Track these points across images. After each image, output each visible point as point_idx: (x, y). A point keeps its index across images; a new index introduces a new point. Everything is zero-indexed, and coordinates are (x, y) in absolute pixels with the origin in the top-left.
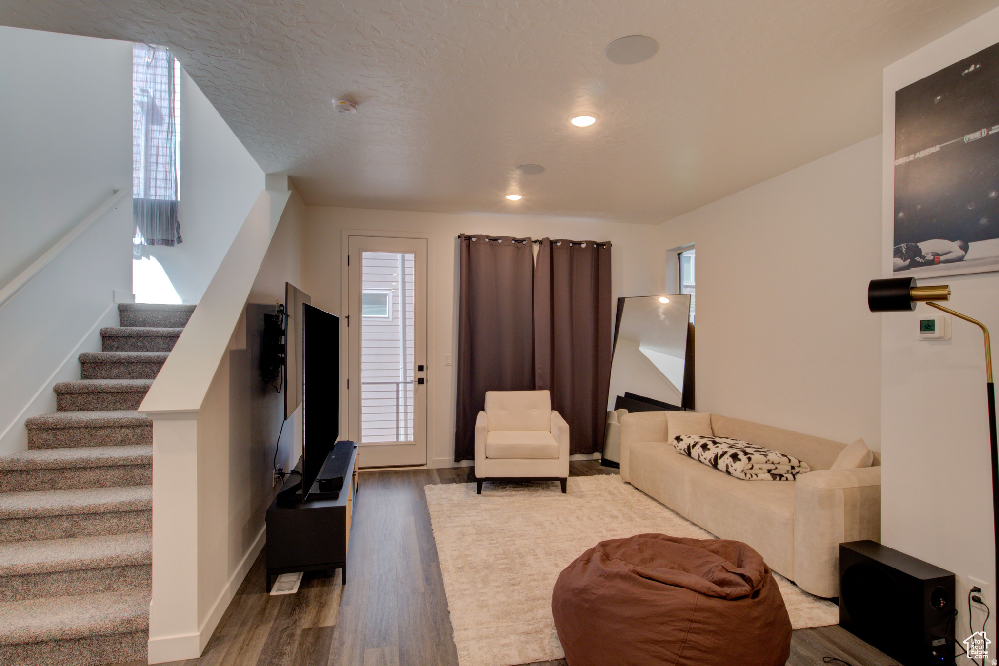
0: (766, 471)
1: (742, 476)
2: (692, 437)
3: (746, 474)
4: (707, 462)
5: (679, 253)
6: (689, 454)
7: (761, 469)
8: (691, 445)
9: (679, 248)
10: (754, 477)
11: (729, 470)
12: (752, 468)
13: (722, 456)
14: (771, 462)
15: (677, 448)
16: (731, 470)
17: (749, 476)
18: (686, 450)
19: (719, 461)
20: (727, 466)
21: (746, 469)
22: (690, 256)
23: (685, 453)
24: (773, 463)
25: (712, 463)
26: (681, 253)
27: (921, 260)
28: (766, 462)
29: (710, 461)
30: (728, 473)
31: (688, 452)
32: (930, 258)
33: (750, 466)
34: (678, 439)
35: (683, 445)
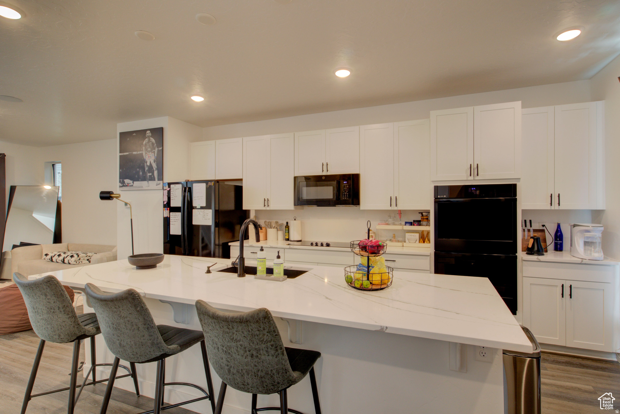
0: (86, 260)
1: (75, 263)
2: (54, 253)
3: (76, 262)
4: (60, 262)
5: (53, 164)
6: (52, 261)
7: (84, 259)
8: (53, 256)
9: (53, 162)
10: (81, 263)
11: (69, 262)
12: (79, 260)
13: (66, 257)
14: (88, 256)
15: (46, 259)
16: (70, 262)
17: (78, 262)
18: (50, 259)
19: (65, 260)
20: (68, 261)
21: (77, 260)
22: (58, 167)
23: (50, 261)
24: (89, 256)
25: (62, 261)
26: (54, 164)
27: (125, 185)
28: (86, 256)
29: (61, 261)
30: (69, 263)
31: (52, 260)
32: (127, 184)
33: (79, 259)
34: (46, 255)
35: (49, 257)
